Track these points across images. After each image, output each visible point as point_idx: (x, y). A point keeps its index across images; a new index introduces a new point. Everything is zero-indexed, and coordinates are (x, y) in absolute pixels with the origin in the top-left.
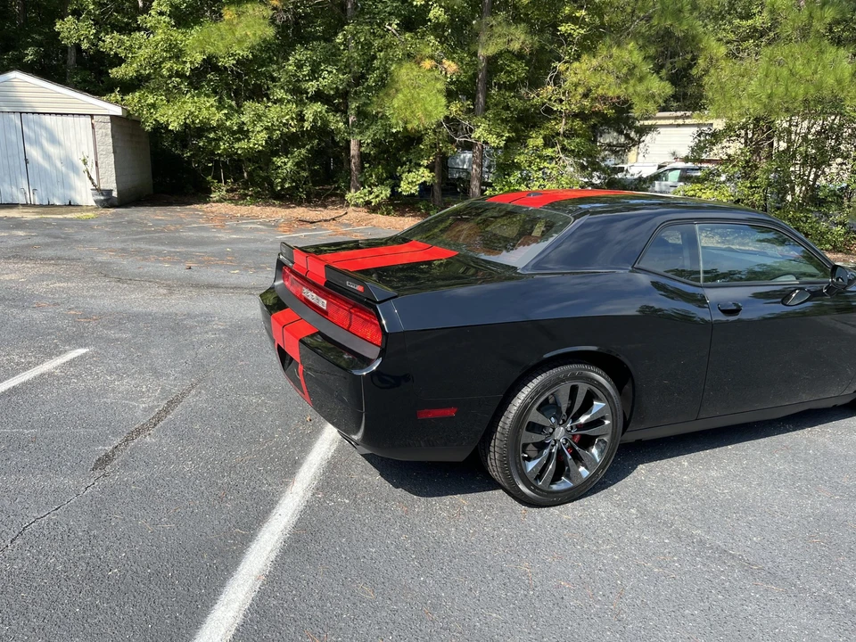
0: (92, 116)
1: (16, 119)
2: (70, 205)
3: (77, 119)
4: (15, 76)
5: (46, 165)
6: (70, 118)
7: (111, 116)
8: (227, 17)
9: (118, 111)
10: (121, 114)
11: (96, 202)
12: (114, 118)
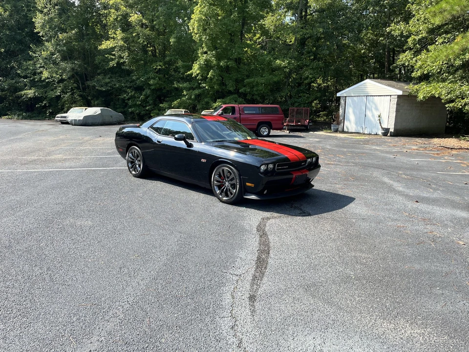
0: (391, 96)
1: (365, 98)
2: (376, 134)
3: (385, 97)
4: (368, 82)
5: (372, 119)
6: (383, 97)
7: (398, 95)
8: (456, 41)
9: (400, 93)
10: (401, 94)
11: (382, 133)
12: (399, 97)
